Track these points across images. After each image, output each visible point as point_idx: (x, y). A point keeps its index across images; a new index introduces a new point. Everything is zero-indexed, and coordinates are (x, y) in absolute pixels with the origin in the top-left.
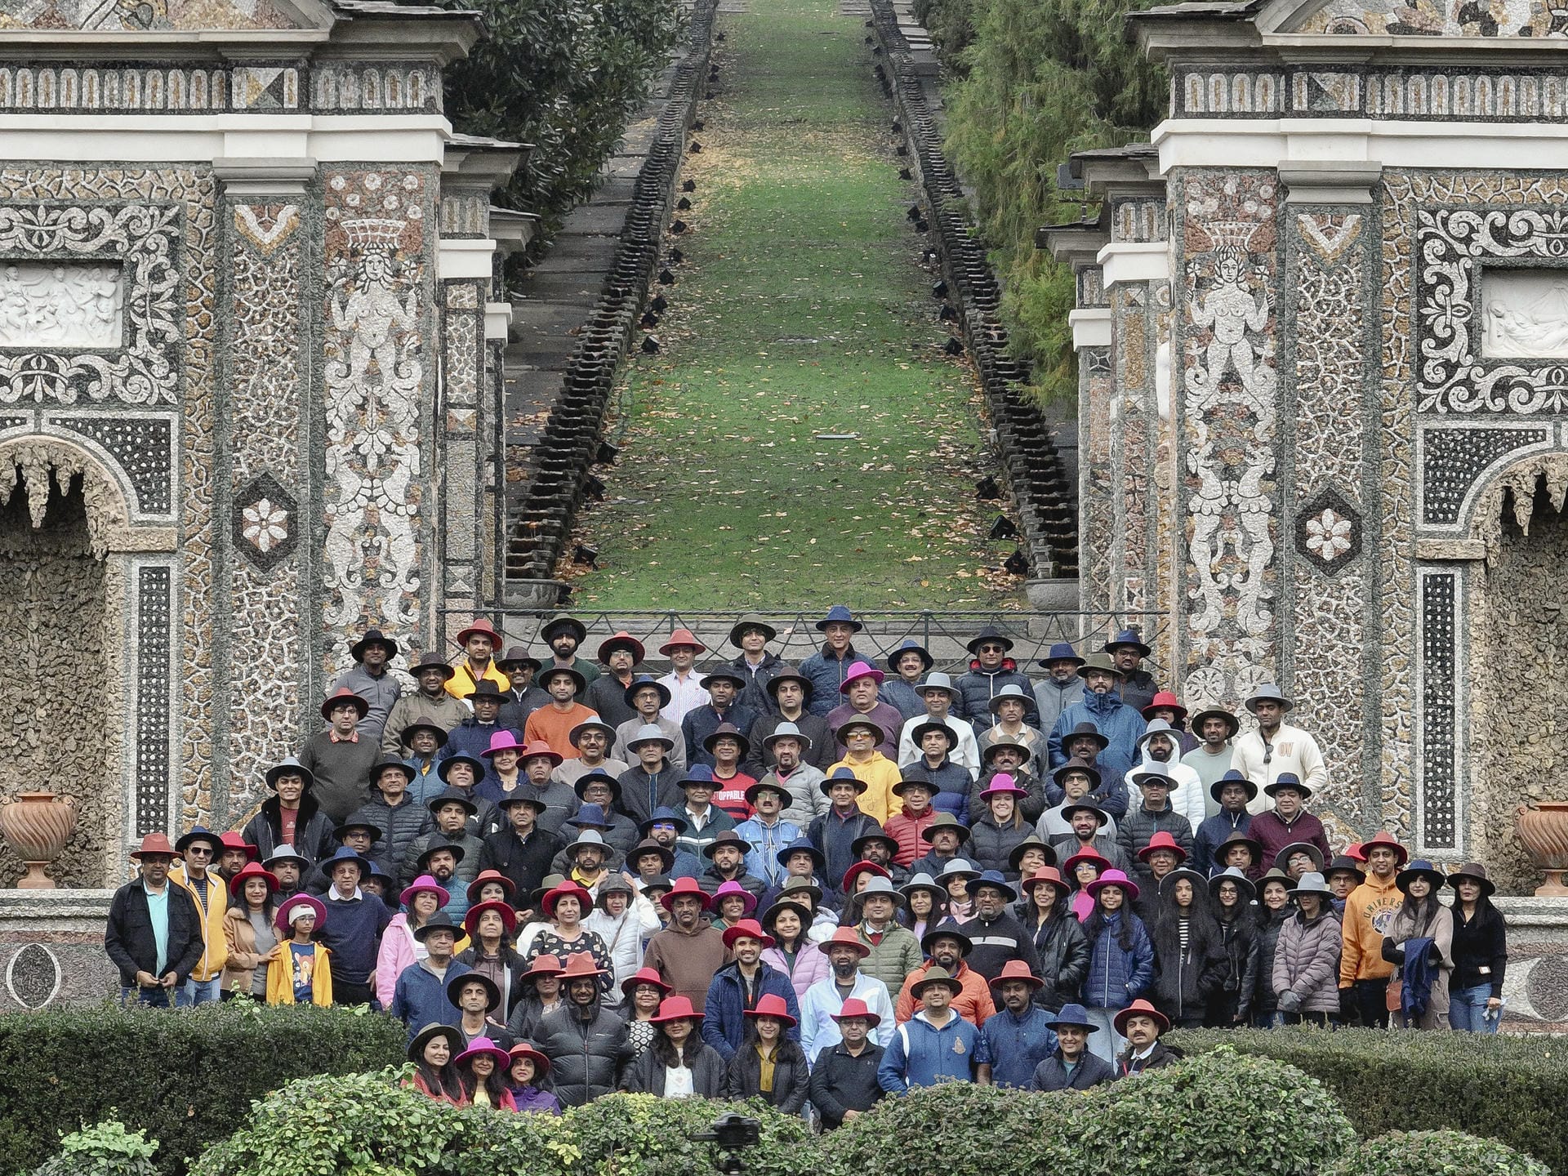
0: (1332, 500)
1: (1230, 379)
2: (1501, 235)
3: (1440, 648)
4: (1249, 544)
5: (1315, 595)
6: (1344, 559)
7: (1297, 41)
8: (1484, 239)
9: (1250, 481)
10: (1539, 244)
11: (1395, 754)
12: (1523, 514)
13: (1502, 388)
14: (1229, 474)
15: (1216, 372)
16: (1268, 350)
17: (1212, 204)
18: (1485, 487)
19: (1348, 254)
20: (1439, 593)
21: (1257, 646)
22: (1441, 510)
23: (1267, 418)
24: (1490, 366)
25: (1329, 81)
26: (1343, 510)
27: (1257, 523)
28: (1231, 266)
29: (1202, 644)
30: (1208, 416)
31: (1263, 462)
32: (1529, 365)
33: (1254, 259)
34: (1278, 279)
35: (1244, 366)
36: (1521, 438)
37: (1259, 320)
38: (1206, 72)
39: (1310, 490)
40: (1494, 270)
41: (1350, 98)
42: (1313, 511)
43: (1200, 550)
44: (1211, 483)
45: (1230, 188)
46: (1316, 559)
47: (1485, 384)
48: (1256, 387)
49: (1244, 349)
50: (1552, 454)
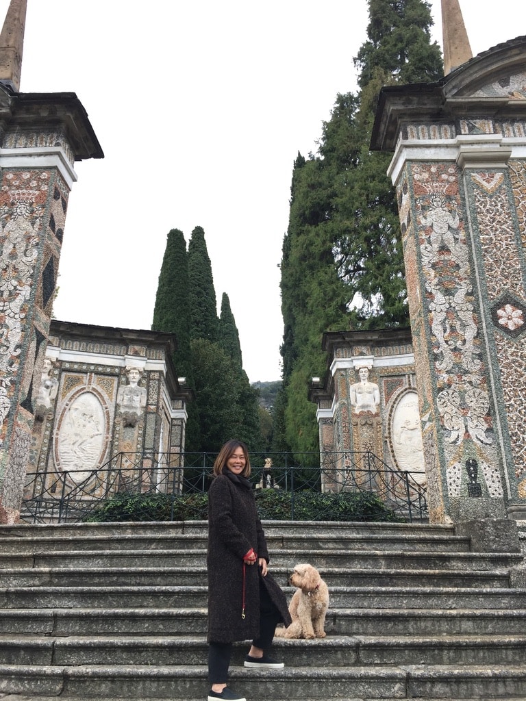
4: (464, 326)
9: (460, 296)
14: (448, 292)
15: (436, 246)
16: (462, 236)
19: (499, 189)
21: (475, 378)
23: (465, 268)
25: (477, 123)
26: (516, 305)
27: (468, 316)
28: (438, 201)
29: (444, 378)
30: (434, 266)
31: (466, 287)
34: (462, 204)
35: (450, 243)
37: (455, 223)
39: (496, 296)
41: (489, 125)
42: (500, 305)
43: (437, 329)
44: (439, 297)
45: (433, 169)
46: (505, 329)
48: (458, 253)
49: (449, 236)
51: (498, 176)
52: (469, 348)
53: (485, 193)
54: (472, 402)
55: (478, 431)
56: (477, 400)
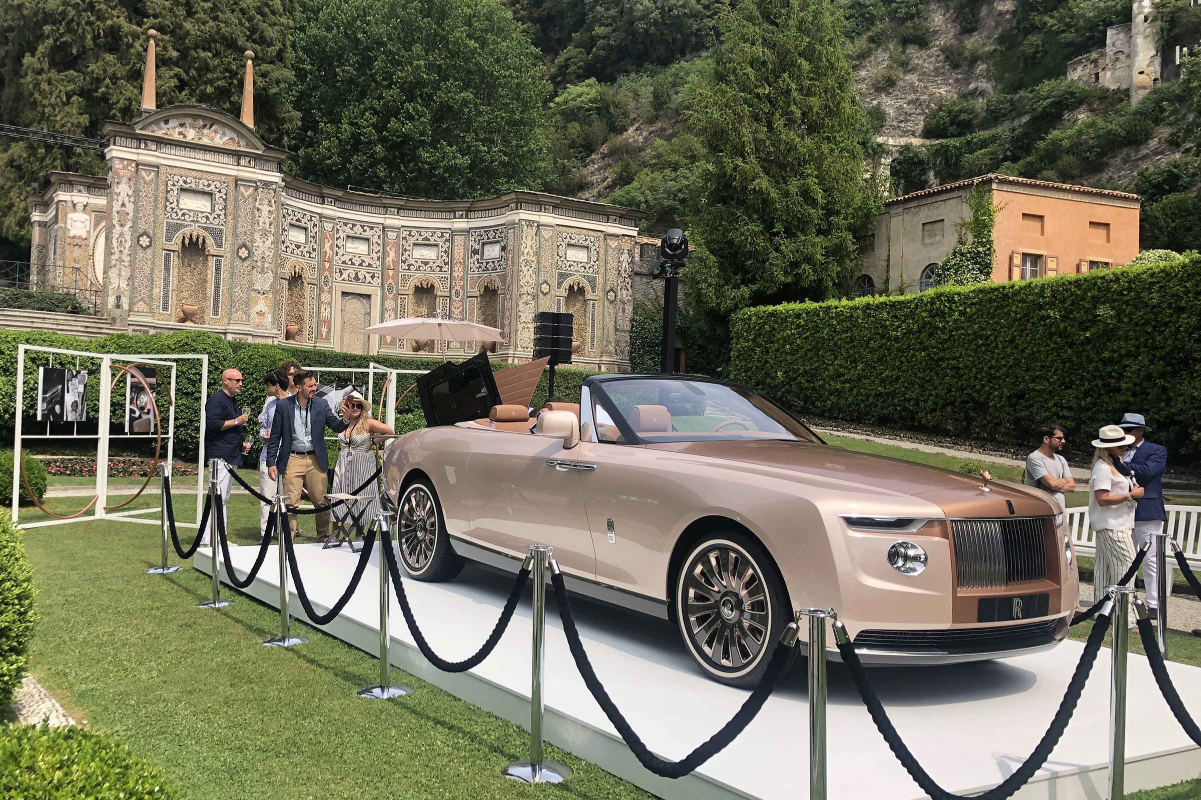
0: (145, 234)
1: (123, 205)
2: (185, 182)
3: (167, 268)
4: (126, 241)
5: (141, 254)
6: (148, 247)
7: (143, 132)
8: (181, 182)
9: (126, 228)
10: (193, 185)
11: (156, 291)
12: (187, 242)
13: (184, 215)
14: (122, 226)
15: (120, 203)
16: (132, 199)
17: (121, 166)
18: (179, 235)
19: (152, 181)
20: (167, 257)
21: (127, 264)
22: (169, 239)
23: (131, 214)
24: (181, 210)
25: (149, 143)
26: (148, 236)
27: (128, 237)
28: (125, 180)
29: (114, 262)
30: (118, 212)
31: (130, 224)
32: (190, 211)
33: (130, 179)
34: (135, 184)
35: (126, 203)
36: (187, 226)
37: (130, 193)
38: (121, 137)
39: (141, 231)
40: (183, 190)
41: (154, 147)
42: (141, 235)
43: (114, 242)
44: (118, 227)
45: (125, 163)
46: (141, 246)
47: (180, 213)
48: (130, 208)
49: (127, 199)
50: (194, 230)
51: (153, 174)
52: (126, 252)
53: (145, 182)
54: (123, 273)
55: (123, 285)
56: (126, 273)
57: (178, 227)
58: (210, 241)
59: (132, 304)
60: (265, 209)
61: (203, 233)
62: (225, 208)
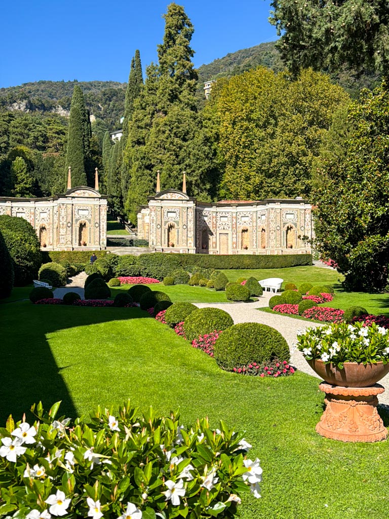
0: (159, 225)
1: (153, 218)
2: (169, 210)
3: (165, 233)
5: (158, 230)
6: (160, 228)
7: (157, 198)
8: (167, 210)
10: (171, 210)
11: (162, 239)
12: (170, 226)
17: (152, 208)
18: (168, 224)
20: (165, 230)
22: (165, 225)
24: (168, 217)
25: (159, 201)
31: (155, 222)
32: (170, 217)
33: (154, 211)
34: (156, 212)
36: (169, 221)
38: (152, 200)
40: (168, 212)
43: (151, 227)
48: (155, 218)
50: (172, 223)
51: (160, 209)
52: (154, 230)
53: (158, 211)
55: (154, 238)
56: (155, 235)
57: (167, 222)
58: (176, 225)
59: (157, 243)
60: (190, 214)
61: (174, 223)
62: (179, 215)
